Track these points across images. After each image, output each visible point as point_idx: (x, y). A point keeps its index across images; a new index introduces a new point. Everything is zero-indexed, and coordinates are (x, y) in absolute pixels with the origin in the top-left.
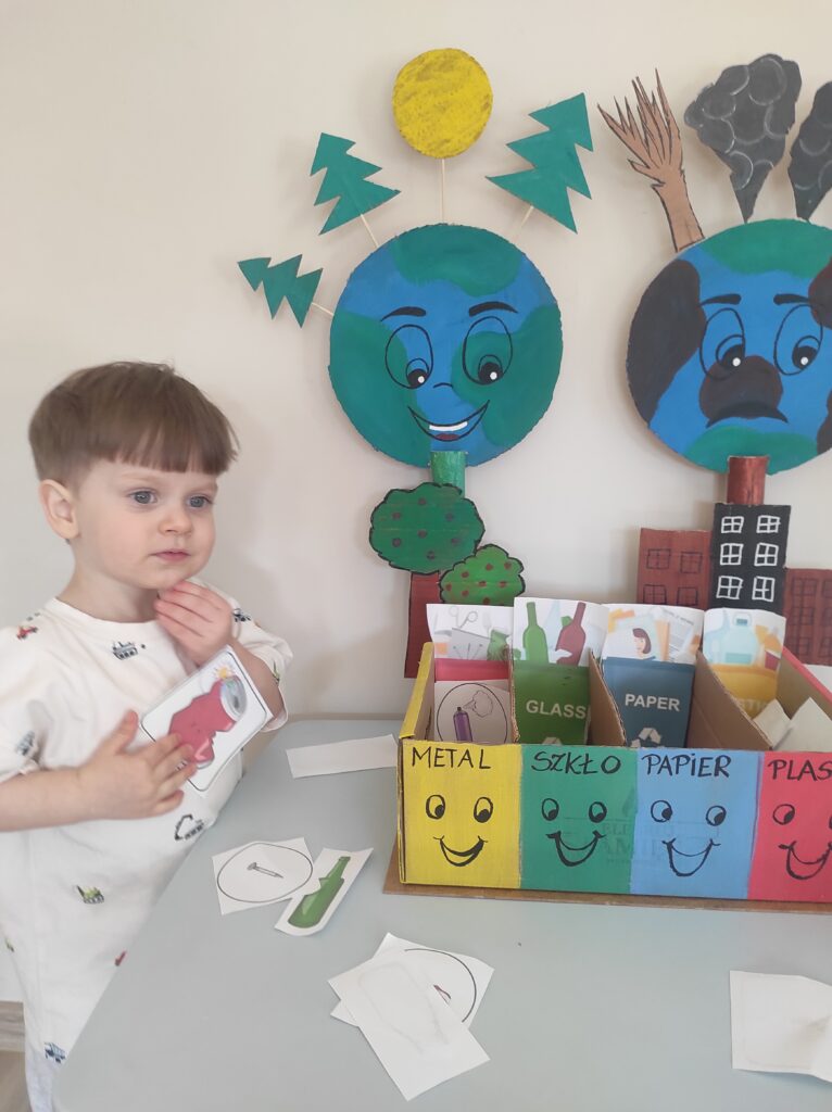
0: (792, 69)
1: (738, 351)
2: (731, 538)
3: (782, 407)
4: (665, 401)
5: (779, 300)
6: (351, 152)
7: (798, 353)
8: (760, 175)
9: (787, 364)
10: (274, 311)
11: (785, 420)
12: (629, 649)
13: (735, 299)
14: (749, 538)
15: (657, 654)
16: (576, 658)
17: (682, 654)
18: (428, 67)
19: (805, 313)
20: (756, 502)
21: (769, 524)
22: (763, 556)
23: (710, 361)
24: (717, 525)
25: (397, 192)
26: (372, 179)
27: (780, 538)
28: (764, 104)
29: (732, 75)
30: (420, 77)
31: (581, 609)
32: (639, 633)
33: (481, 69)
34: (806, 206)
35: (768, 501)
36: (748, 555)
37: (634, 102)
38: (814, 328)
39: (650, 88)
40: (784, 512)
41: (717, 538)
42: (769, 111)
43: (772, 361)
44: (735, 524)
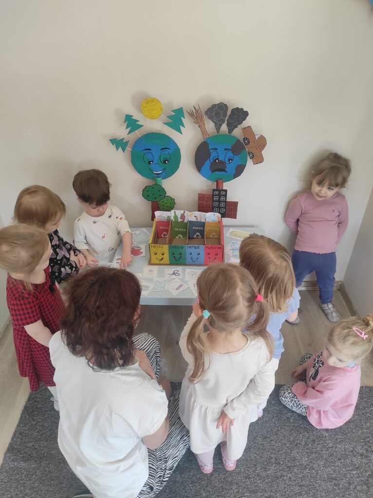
0: (226, 105)
1: (217, 159)
2: (216, 195)
3: (226, 170)
4: (203, 168)
5: (225, 149)
6: (132, 118)
7: (229, 160)
8: (221, 125)
9: (227, 162)
10: (117, 149)
11: (226, 172)
12: (194, 219)
13: (216, 149)
14: (219, 195)
15: (199, 220)
16: (184, 220)
17: (203, 221)
18: (148, 101)
19: (230, 152)
20: (221, 188)
21: (223, 193)
22: (222, 199)
23: (212, 161)
24: (213, 193)
25: (143, 126)
26: (137, 123)
27: (225, 196)
28: (220, 112)
29: (214, 106)
30: (147, 103)
31: (184, 212)
32: (195, 216)
33: (160, 103)
34: (230, 131)
35: (224, 189)
36: (219, 198)
37: (194, 111)
38: (232, 155)
39: (197, 108)
40: (226, 191)
41: (213, 195)
42: (222, 114)
43: (223, 160)
44: (217, 193)
